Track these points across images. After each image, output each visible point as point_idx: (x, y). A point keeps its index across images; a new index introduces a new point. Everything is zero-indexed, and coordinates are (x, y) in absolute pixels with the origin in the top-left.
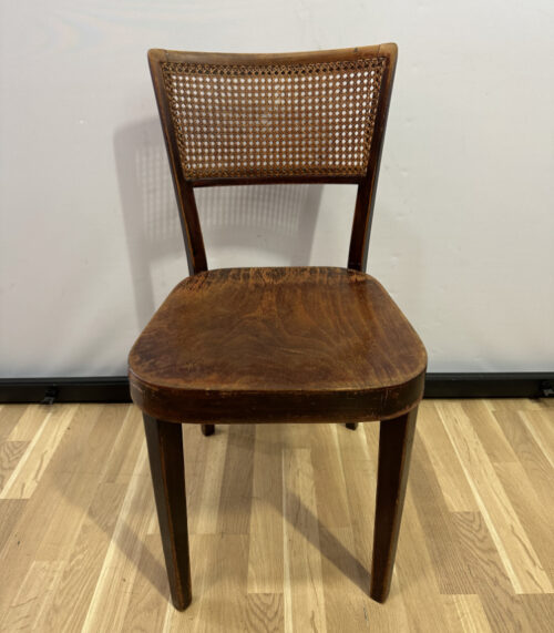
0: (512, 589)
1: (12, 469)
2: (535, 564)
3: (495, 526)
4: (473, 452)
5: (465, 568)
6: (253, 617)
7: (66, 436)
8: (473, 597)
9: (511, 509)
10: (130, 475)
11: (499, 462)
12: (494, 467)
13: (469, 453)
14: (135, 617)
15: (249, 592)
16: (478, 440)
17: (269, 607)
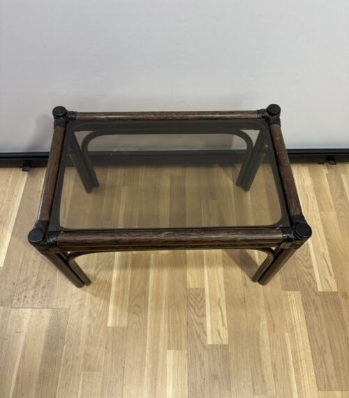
0: (317, 288)
2: (331, 275)
3: (315, 252)
4: (310, 204)
5: (296, 277)
6: (190, 300)
8: (298, 293)
9: (325, 242)
11: (323, 211)
12: (321, 214)
13: (308, 205)
14: (134, 300)
15: (188, 287)
16: (314, 195)
17: (198, 295)
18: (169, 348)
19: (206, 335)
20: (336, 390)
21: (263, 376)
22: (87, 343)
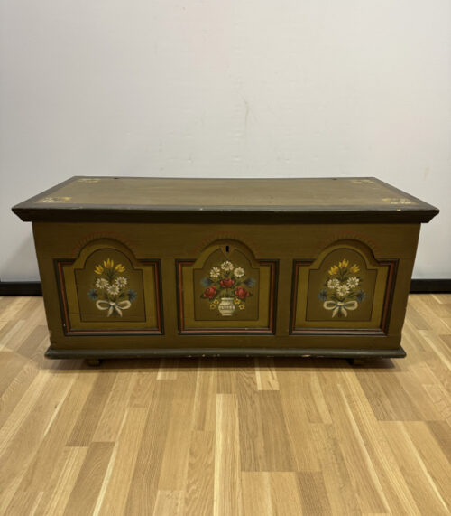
18: (219, 392)
19: (255, 384)
20: (397, 420)
21: (317, 411)
22: (135, 390)
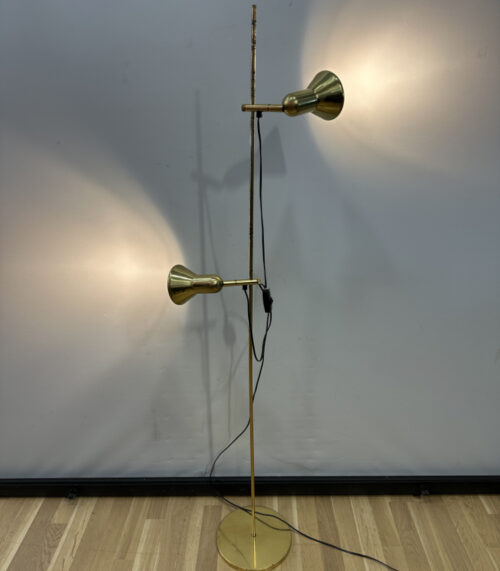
1: (56, 547)
4: (370, 537)
7: (91, 520)
10: (135, 553)
11: (387, 546)
13: (368, 538)
16: (375, 527)
